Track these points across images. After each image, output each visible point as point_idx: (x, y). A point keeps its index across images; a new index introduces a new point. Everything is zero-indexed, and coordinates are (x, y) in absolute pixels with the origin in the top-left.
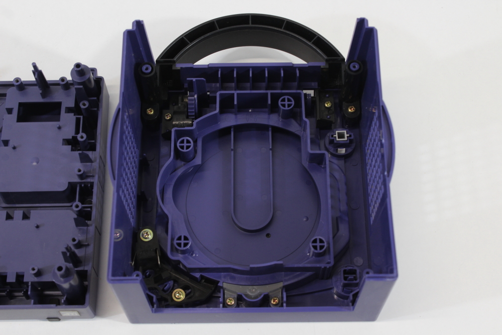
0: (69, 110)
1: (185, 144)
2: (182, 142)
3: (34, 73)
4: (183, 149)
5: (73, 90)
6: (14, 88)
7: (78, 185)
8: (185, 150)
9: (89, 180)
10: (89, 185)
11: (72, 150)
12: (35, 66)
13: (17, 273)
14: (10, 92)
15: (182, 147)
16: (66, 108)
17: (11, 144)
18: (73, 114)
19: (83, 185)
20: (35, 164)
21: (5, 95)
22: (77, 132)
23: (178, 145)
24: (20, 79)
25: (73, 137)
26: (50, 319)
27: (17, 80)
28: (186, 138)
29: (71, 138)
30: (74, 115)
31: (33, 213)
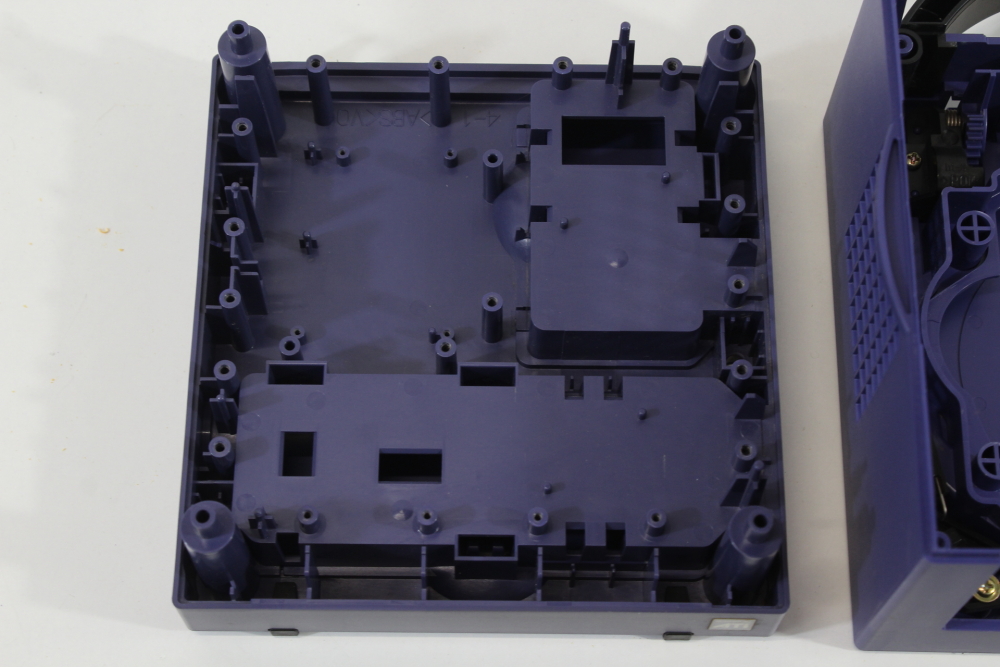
0: (683, 138)
1: (976, 228)
2: (968, 222)
3: (615, 47)
4: (972, 239)
5: (688, 91)
6: (548, 82)
7: (722, 318)
8: (976, 242)
9: (752, 307)
10: (748, 320)
11: (704, 235)
12: (625, 31)
13: (607, 525)
14: (537, 89)
15: (970, 235)
16: (677, 132)
17: (557, 216)
18: (695, 148)
19: (733, 320)
20: (614, 264)
21: (526, 98)
22: (709, 190)
23: (960, 229)
24: (570, 61)
25: (701, 202)
26: (669, 635)
27: (562, 63)
28: (975, 214)
29: (697, 205)
30: (699, 151)
31: (630, 383)
